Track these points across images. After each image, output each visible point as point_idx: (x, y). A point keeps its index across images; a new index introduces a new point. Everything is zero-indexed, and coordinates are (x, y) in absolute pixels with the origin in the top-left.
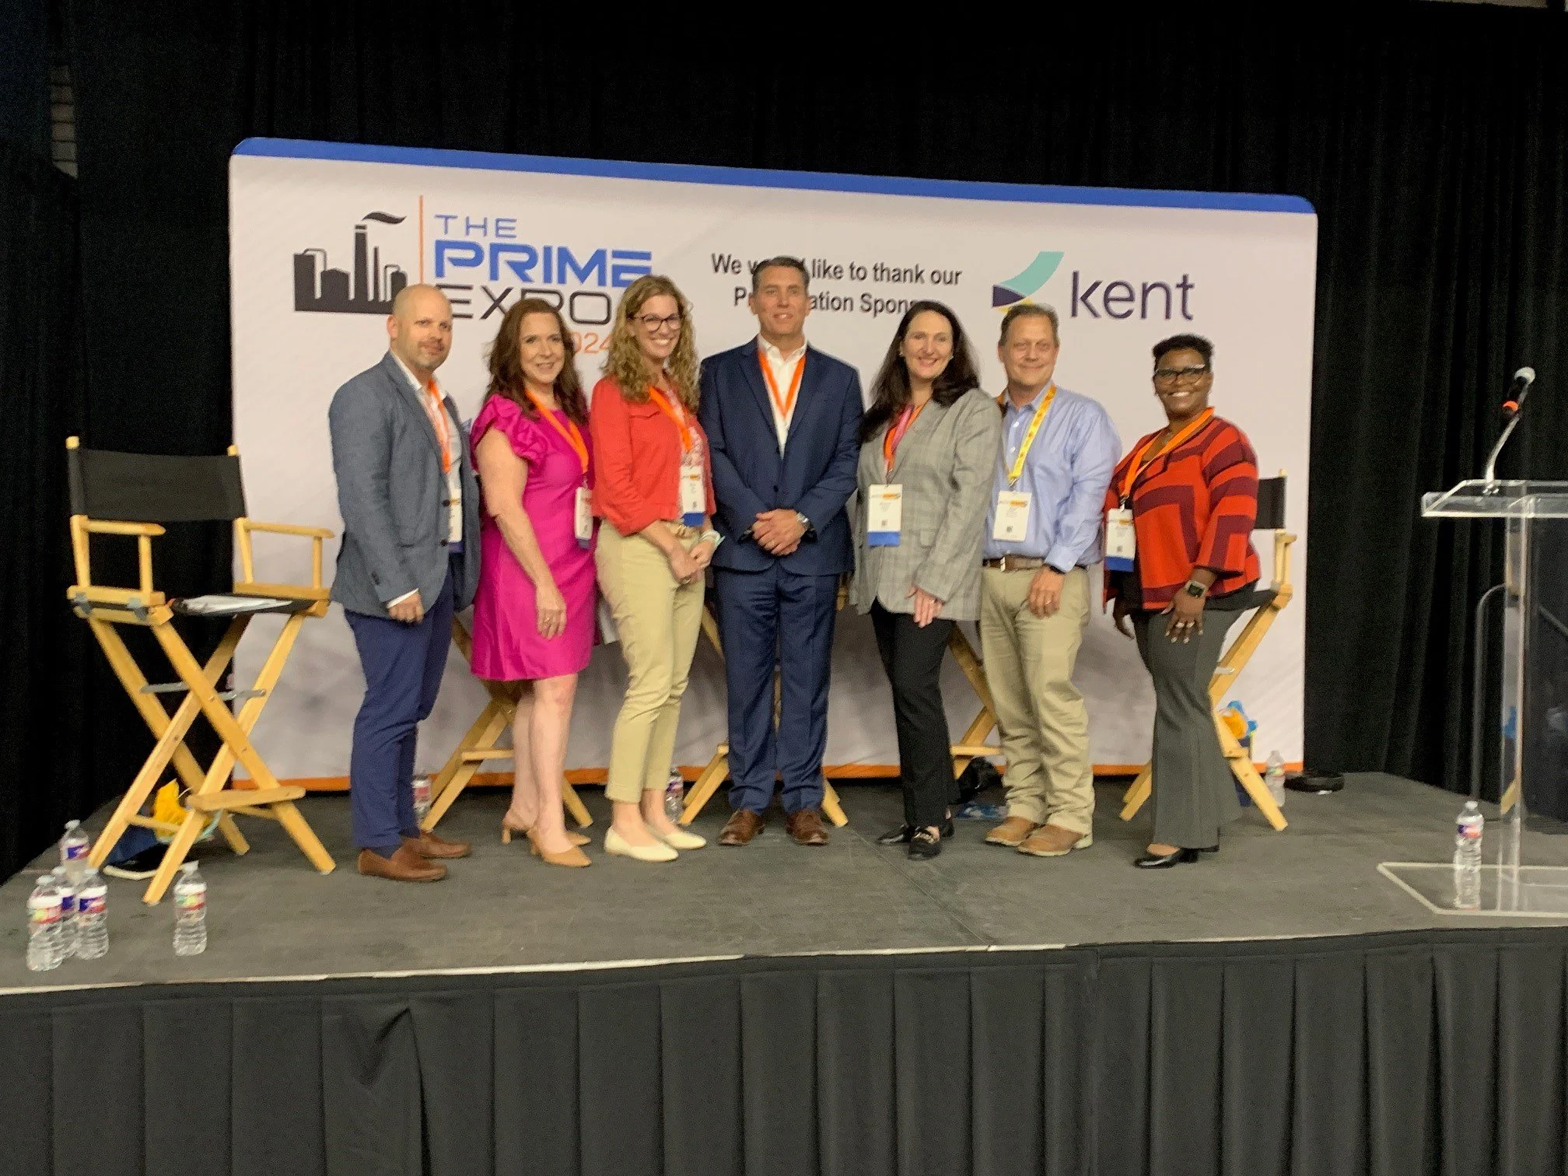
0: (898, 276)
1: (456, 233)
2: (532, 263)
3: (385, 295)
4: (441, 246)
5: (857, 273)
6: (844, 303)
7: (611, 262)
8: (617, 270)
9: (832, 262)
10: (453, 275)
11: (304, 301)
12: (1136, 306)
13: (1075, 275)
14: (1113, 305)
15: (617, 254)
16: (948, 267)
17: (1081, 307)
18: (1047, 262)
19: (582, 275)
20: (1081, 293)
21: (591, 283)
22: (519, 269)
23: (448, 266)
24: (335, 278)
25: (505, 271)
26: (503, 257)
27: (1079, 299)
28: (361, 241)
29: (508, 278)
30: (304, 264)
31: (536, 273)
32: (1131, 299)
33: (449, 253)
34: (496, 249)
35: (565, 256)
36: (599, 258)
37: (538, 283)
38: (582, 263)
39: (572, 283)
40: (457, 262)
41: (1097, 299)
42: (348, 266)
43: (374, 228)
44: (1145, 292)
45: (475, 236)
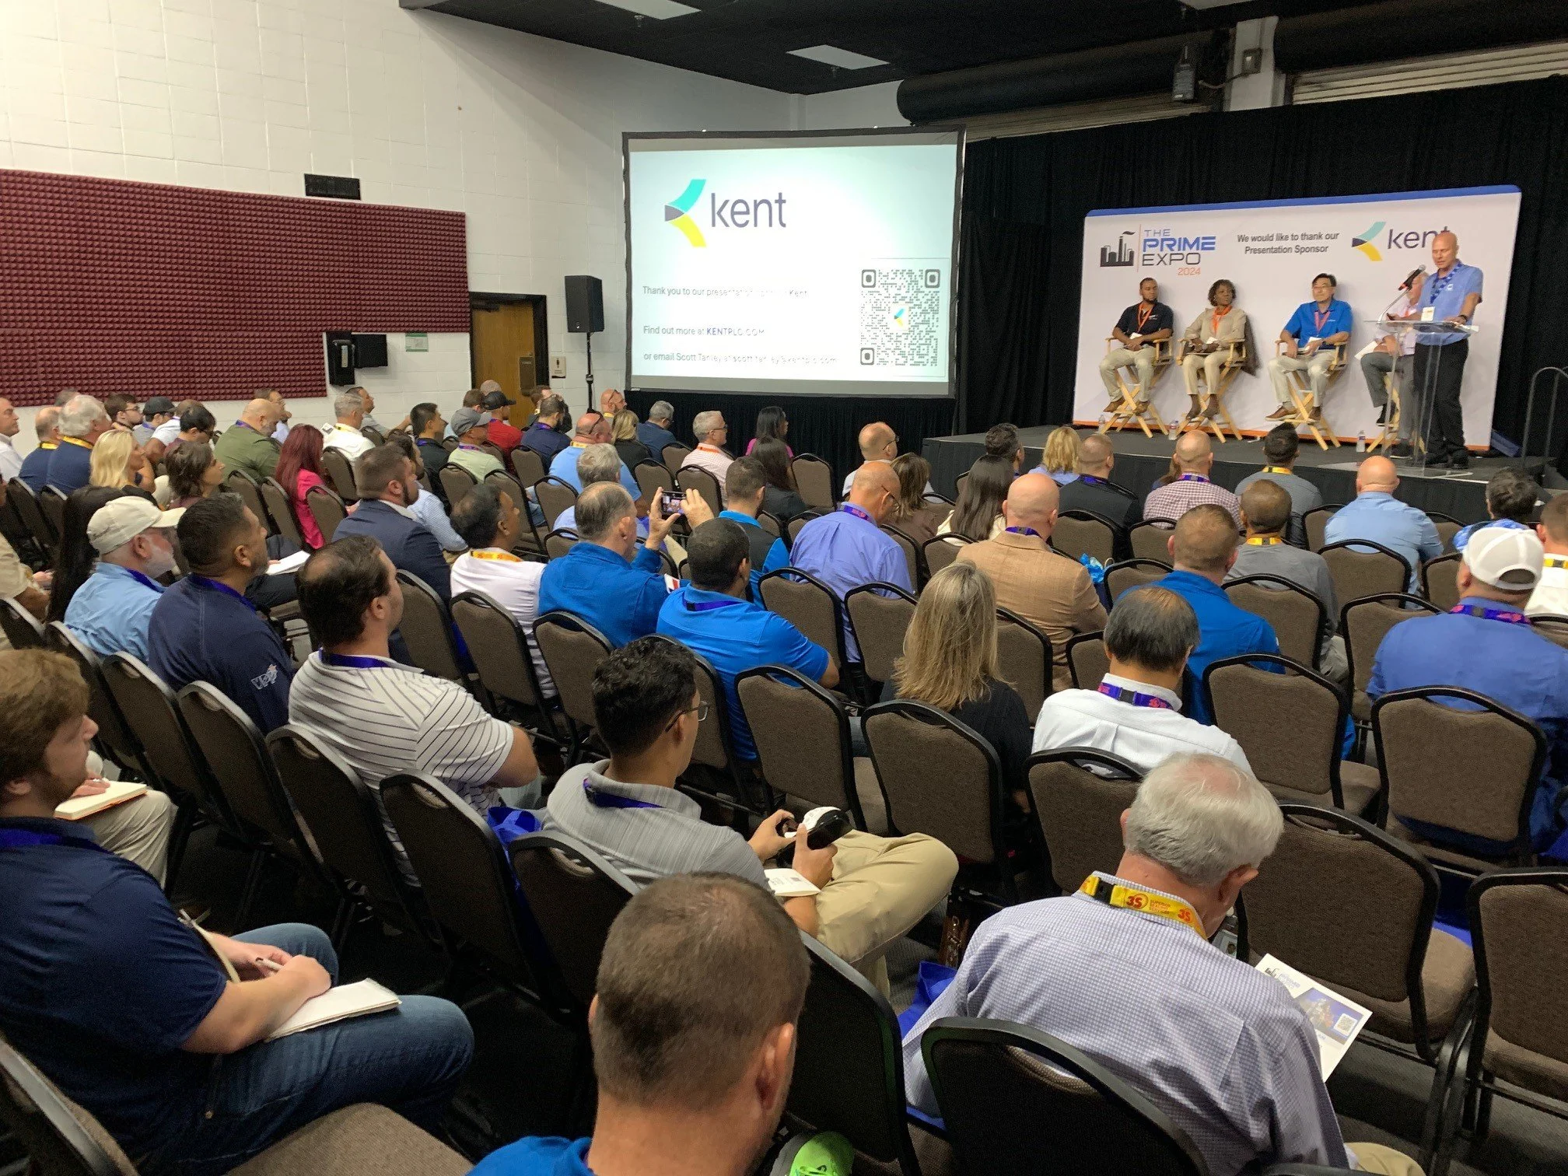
0: (1311, 237)
1: (1151, 237)
2: (1174, 245)
3: (1127, 260)
4: (1146, 241)
5: (1294, 237)
6: (1288, 250)
7: (1201, 241)
8: (1203, 244)
9: (1284, 234)
10: (1149, 251)
11: (1103, 264)
12: (1420, 242)
13: (1391, 231)
14: (1409, 243)
15: (1204, 238)
16: (1334, 232)
17: (1393, 244)
18: (1378, 227)
19: (1191, 247)
20: (1394, 238)
21: (1194, 250)
22: (1170, 246)
23: (1147, 248)
24: (1112, 255)
25: (1165, 247)
26: (1165, 243)
27: (1392, 241)
28: (1121, 241)
29: (1166, 250)
30: (1104, 250)
31: (1175, 248)
32: (1417, 239)
33: (1148, 243)
34: (1163, 240)
35: (1186, 240)
36: (1197, 240)
37: (1176, 251)
38: (1191, 242)
39: (1188, 250)
40: (1150, 246)
41: (1401, 241)
42: (1116, 251)
43: (1126, 238)
44: (1425, 235)
45: (1157, 237)
